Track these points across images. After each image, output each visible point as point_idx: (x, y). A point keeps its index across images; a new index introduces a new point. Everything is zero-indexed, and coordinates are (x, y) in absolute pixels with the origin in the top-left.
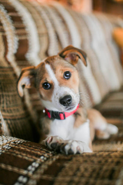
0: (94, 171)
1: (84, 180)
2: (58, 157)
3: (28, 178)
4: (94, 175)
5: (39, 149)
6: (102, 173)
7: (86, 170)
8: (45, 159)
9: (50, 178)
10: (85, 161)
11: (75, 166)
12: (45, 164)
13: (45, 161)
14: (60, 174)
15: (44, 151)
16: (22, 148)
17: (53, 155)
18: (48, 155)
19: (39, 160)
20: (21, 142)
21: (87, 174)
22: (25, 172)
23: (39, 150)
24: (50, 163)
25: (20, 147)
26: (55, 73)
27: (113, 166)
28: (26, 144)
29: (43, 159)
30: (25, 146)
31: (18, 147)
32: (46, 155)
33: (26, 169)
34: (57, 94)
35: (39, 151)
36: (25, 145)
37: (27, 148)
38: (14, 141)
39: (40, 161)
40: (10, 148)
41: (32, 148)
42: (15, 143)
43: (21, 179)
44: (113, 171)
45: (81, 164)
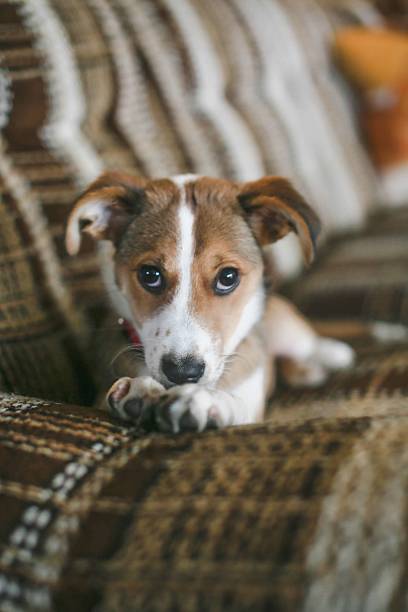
0: (256, 474)
1: (224, 505)
2: (146, 443)
3: (55, 510)
4: (258, 488)
5: (89, 422)
6: (281, 480)
7: (232, 473)
8: (107, 450)
9: (122, 506)
10: (232, 449)
11: (198, 466)
12: (106, 467)
13: (107, 457)
14: (153, 491)
15: (105, 427)
16: (34, 423)
17: (134, 438)
18: (117, 439)
19: (87, 455)
20: (32, 405)
21: (234, 487)
22: (43, 495)
23: (89, 426)
24: (123, 460)
25: (29, 420)
27: (316, 456)
28: (48, 412)
29: (101, 451)
30: (45, 418)
31: (21, 422)
32: (110, 439)
33: (46, 484)
35: (87, 429)
36: (44, 414)
37: (51, 422)
38: (8, 405)
39: (92, 458)
41: (65, 422)
42: (12, 409)
43: (31, 515)
44: (316, 471)
45: (216, 456)
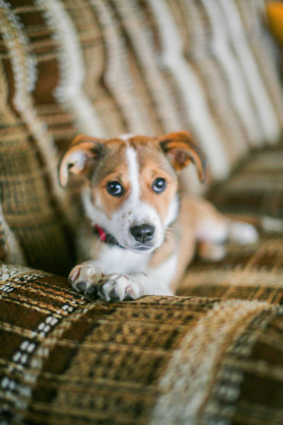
0: (144, 332)
1: (124, 349)
2: (92, 306)
3: (37, 344)
4: (144, 340)
5: (63, 291)
6: (156, 337)
7: (132, 330)
8: (71, 309)
9: (72, 345)
10: (136, 315)
11: (115, 325)
12: (67, 320)
13: (70, 313)
14: (89, 337)
15: (72, 294)
16: (33, 290)
17: (87, 302)
18: (77, 303)
19: (59, 312)
20: (34, 277)
21: (131, 339)
22: (32, 334)
23: (63, 293)
24: (77, 317)
25: (30, 288)
26: (140, 171)
28: (42, 283)
29: (67, 310)
30: (39, 287)
31: (26, 289)
32: (73, 303)
33: (34, 328)
34: (130, 213)
35: (61, 296)
36: (39, 284)
37: (42, 290)
38: (21, 277)
39: (61, 314)
40: (12, 289)
41: (50, 290)
42: (22, 279)
43: (24, 346)
44: (175, 333)
45: (127, 319)
